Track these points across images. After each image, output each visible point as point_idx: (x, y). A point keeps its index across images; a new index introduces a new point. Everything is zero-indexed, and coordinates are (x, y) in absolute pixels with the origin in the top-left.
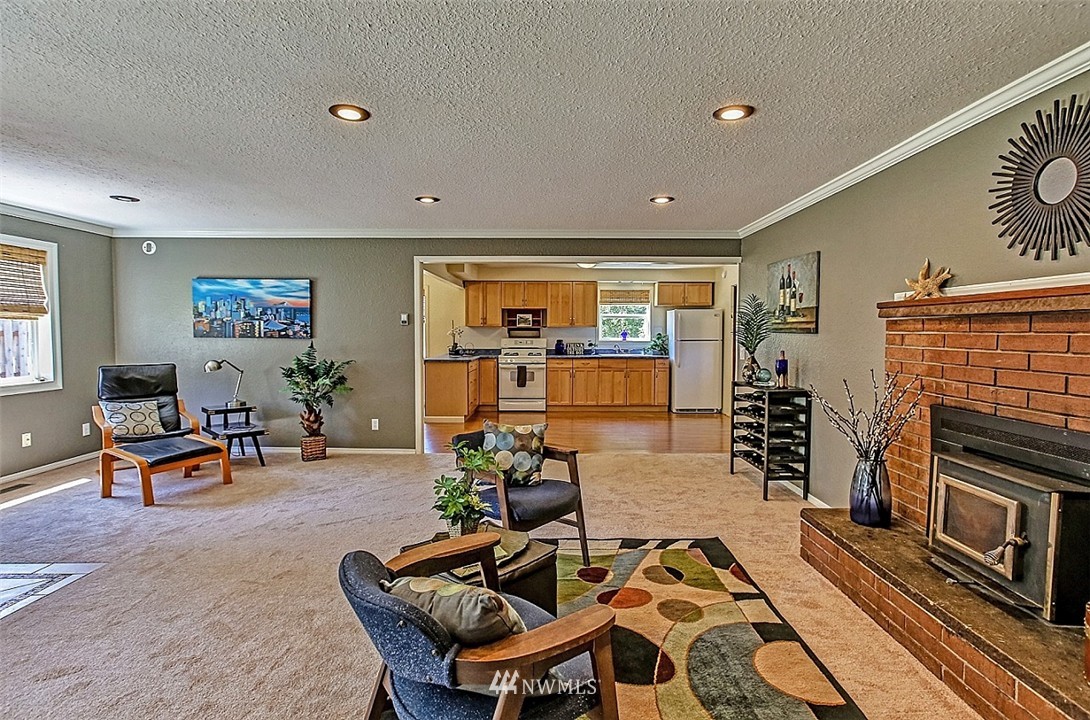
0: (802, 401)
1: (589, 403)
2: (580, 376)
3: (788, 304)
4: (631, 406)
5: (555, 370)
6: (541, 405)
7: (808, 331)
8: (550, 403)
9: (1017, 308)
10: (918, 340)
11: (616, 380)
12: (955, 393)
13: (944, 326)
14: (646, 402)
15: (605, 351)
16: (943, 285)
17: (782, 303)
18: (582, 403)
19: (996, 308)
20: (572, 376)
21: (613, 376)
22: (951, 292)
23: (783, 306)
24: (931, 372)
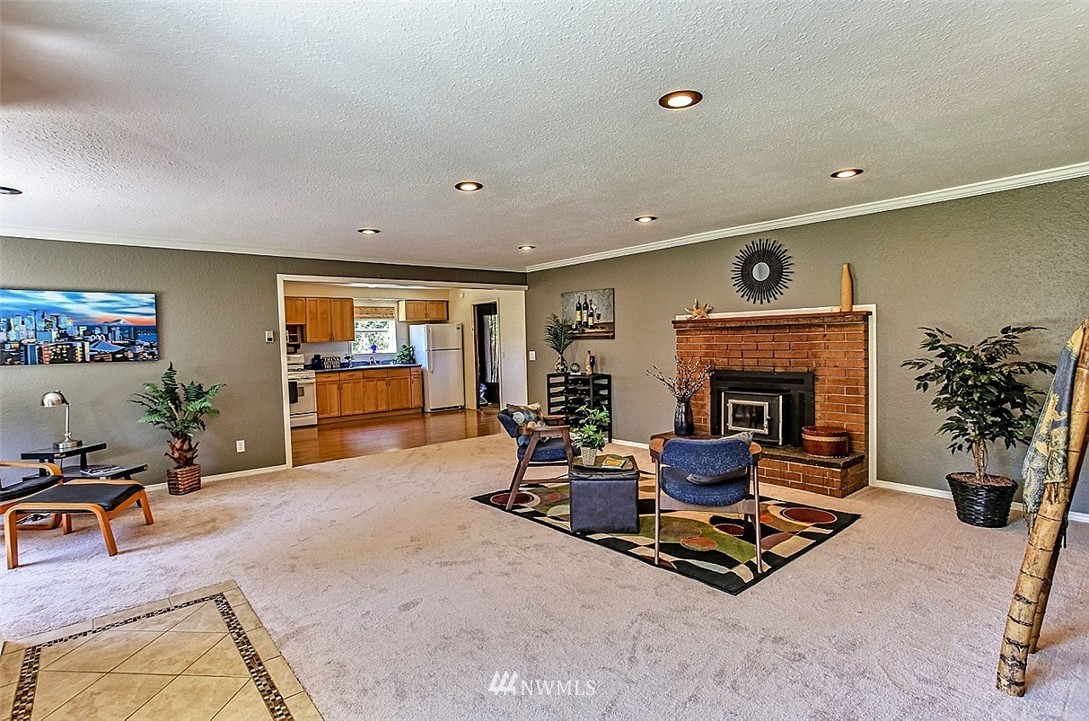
0: (605, 382)
1: (357, 412)
2: (347, 388)
3: (585, 320)
4: (393, 410)
5: (324, 383)
6: (313, 419)
7: (607, 337)
8: (321, 416)
9: (753, 324)
10: (698, 340)
11: (380, 389)
12: (721, 362)
13: (713, 332)
14: (405, 406)
15: (358, 364)
16: (709, 312)
17: (579, 319)
18: (350, 413)
19: (743, 324)
20: (340, 389)
21: (376, 385)
22: (712, 316)
23: (580, 322)
24: (707, 355)
